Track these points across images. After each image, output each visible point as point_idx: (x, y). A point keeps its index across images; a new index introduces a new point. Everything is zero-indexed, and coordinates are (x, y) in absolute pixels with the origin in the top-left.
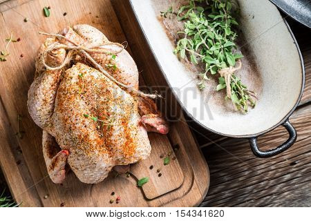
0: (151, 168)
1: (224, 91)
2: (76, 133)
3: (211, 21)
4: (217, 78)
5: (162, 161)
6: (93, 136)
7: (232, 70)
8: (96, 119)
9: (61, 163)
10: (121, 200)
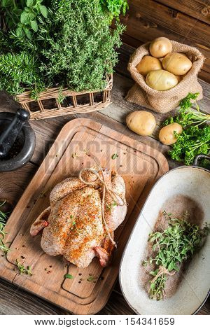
0: (80, 274)
1: (153, 277)
2: (59, 220)
3: (182, 239)
4: (156, 268)
5: (88, 277)
6: (65, 229)
7: (166, 271)
8: (75, 223)
9: (40, 227)
10: (51, 274)
